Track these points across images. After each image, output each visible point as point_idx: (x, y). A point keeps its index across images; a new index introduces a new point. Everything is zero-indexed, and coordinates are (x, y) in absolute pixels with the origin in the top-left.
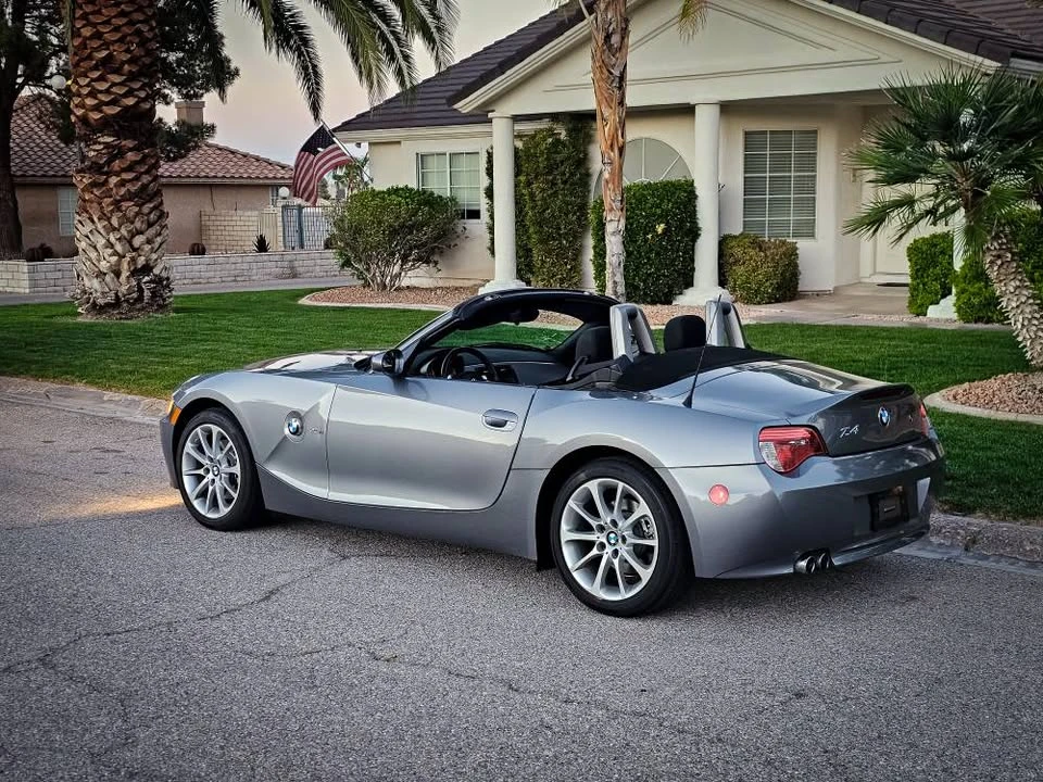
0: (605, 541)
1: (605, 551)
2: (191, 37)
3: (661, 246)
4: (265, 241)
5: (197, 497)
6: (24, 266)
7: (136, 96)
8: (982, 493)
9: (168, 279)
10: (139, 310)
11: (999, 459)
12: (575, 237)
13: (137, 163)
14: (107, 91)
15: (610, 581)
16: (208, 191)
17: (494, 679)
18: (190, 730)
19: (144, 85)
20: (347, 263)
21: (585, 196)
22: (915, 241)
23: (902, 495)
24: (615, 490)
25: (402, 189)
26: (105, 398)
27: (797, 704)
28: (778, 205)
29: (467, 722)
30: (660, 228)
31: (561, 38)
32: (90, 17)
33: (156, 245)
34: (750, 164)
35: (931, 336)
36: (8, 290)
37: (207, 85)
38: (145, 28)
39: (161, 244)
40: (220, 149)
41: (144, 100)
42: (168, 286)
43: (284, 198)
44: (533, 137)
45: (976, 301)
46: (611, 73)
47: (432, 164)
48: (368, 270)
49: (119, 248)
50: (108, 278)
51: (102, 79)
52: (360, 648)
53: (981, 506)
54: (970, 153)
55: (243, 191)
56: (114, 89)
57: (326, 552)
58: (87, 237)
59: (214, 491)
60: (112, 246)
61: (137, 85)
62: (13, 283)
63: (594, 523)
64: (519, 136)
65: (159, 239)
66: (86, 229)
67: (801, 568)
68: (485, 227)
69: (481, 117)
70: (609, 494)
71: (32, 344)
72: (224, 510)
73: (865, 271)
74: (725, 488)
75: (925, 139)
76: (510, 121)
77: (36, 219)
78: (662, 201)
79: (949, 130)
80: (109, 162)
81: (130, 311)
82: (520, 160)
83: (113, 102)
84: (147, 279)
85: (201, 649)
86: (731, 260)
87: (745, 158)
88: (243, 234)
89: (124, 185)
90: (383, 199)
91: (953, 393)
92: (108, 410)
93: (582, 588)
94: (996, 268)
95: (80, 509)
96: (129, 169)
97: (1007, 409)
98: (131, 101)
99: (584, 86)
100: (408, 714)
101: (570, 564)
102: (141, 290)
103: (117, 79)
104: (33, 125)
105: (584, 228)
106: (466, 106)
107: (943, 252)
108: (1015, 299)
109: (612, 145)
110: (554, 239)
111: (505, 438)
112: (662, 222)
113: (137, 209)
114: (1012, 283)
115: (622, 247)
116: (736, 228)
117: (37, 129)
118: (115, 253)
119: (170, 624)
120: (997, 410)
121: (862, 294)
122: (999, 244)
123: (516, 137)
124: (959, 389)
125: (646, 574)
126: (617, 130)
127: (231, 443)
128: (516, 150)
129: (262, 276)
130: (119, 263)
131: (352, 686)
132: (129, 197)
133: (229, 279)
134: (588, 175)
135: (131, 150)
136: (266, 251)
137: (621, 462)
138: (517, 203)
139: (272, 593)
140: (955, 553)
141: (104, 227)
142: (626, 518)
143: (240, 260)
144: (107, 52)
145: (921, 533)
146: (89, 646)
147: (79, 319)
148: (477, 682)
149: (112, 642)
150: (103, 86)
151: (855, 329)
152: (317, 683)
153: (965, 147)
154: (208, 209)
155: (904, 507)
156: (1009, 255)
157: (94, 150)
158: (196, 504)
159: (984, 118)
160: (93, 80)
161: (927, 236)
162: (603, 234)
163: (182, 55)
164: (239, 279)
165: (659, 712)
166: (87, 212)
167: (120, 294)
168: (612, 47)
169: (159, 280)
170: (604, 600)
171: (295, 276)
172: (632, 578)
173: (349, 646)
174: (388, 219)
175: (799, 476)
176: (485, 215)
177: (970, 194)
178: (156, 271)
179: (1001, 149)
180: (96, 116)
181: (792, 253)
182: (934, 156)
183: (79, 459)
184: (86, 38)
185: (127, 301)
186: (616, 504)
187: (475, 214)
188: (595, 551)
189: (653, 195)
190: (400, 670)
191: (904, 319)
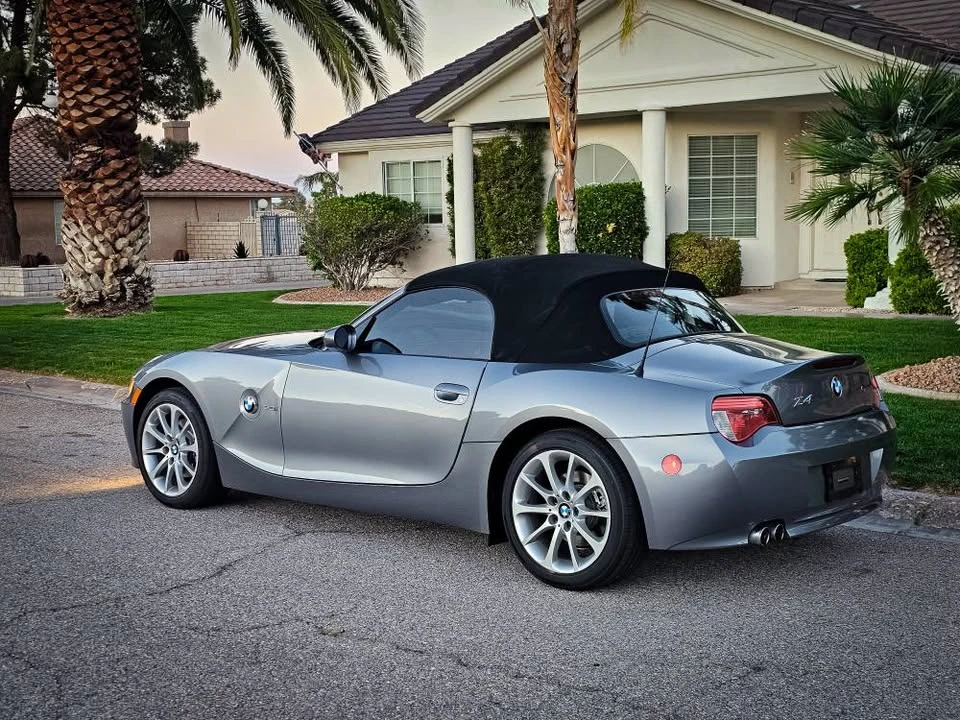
0: (557, 513)
1: (557, 524)
2: (176, 61)
3: (612, 244)
4: (244, 248)
5: (156, 477)
6: (19, 271)
7: (120, 108)
8: (929, 469)
9: (149, 279)
10: (122, 309)
11: (944, 435)
12: (531, 239)
13: (119, 170)
14: (91, 104)
15: (563, 553)
16: (192, 204)
17: (444, 654)
18: (125, 707)
19: (126, 97)
20: (318, 266)
21: (539, 200)
22: (852, 237)
23: (856, 466)
24: (566, 462)
25: (369, 196)
26: (83, 387)
27: (756, 678)
28: (722, 206)
29: (413, 698)
30: (610, 228)
31: (516, 51)
32: (75, 34)
33: (138, 248)
34: (695, 167)
35: (871, 325)
36: (6, 294)
37: (192, 105)
38: (127, 45)
39: (141, 248)
40: (204, 165)
41: (127, 111)
42: (149, 286)
43: (263, 209)
44: (490, 145)
45: (910, 292)
46: (563, 81)
47: (397, 173)
48: (338, 272)
49: (102, 250)
50: (92, 279)
51: (86, 91)
52: (308, 623)
53: (929, 481)
54: (909, 142)
55: (225, 203)
56: (98, 102)
57: (281, 528)
58: (73, 240)
59: (173, 470)
60: (96, 248)
61: (119, 98)
62: (10, 287)
63: (545, 495)
64: (477, 145)
65: (140, 242)
66: (72, 233)
67: (756, 538)
68: (446, 231)
69: (442, 127)
70: (560, 466)
71: (18, 339)
72: (183, 488)
73: (804, 267)
74: (678, 459)
75: (864, 130)
76: (469, 130)
77: (34, 230)
78: (612, 202)
79: (887, 120)
80: (93, 170)
81: (113, 309)
82: (479, 168)
83: (97, 114)
84: (129, 279)
85: (147, 624)
86: (678, 257)
87: (690, 162)
88: (225, 242)
89: (107, 192)
90: (352, 204)
91: (895, 374)
92: (84, 398)
93: (535, 562)
94: (935, 254)
95: (45, 489)
96: (112, 176)
97: (948, 390)
98: (113, 113)
99: (537, 96)
100: (352, 690)
101: (522, 537)
102: (123, 290)
103: (100, 91)
104: (31, 144)
105: (539, 228)
106: (428, 115)
107: (878, 247)
108: (954, 284)
109: (564, 149)
110: (510, 240)
111: (456, 412)
112: (612, 222)
113: (119, 213)
114: (951, 268)
115: (574, 244)
116: (682, 228)
117: (35, 148)
118: (100, 255)
119: (118, 599)
120: (939, 390)
121: (801, 289)
122: (938, 230)
123: (474, 145)
124: (901, 372)
125: (598, 546)
126: (569, 134)
127: (189, 422)
128: (475, 159)
129: (241, 279)
130: (103, 264)
131: (297, 662)
132: (113, 202)
133: (210, 283)
134: (543, 180)
135: (113, 158)
136: (245, 256)
137: (572, 433)
138: (476, 207)
139: (224, 568)
140: (906, 527)
141: (89, 230)
142: (578, 490)
143: (221, 265)
144: (91, 66)
145: (873, 505)
146: (33, 621)
147: (67, 318)
148: (424, 657)
149: (56, 618)
150: (87, 99)
151: (797, 319)
152: (262, 658)
153: (905, 135)
154: (193, 220)
155: (857, 478)
156: (948, 241)
157: (81, 159)
158: (156, 482)
159: (922, 108)
160: (78, 93)
161: (863, 232)
162: (557, 234)
163: (167, 77)
164: (219, 282)
165: (614, 687)
166: (72, 216)
167: (103, 293)
168: (564, 57)
169: (140, 280)
170: (556, 574)
171: (271, 279)
172: (585, 551)
173: (297, 620)
174: (356, 223)
175: (753, 445)
176: (446, 219)
177: (909, 182)
178: (138, 272)
179: (938, 139)
180: (80, 126)
181: (735, 251)
182: (874, 145)
183: (51, 443)
184: (71, 54)
185: (110, 300)
186: (568, 476)
187: (437, 219)
188: (547, 524)
189: (603, 196)
190: (348, 645)
191: (844, 311)
